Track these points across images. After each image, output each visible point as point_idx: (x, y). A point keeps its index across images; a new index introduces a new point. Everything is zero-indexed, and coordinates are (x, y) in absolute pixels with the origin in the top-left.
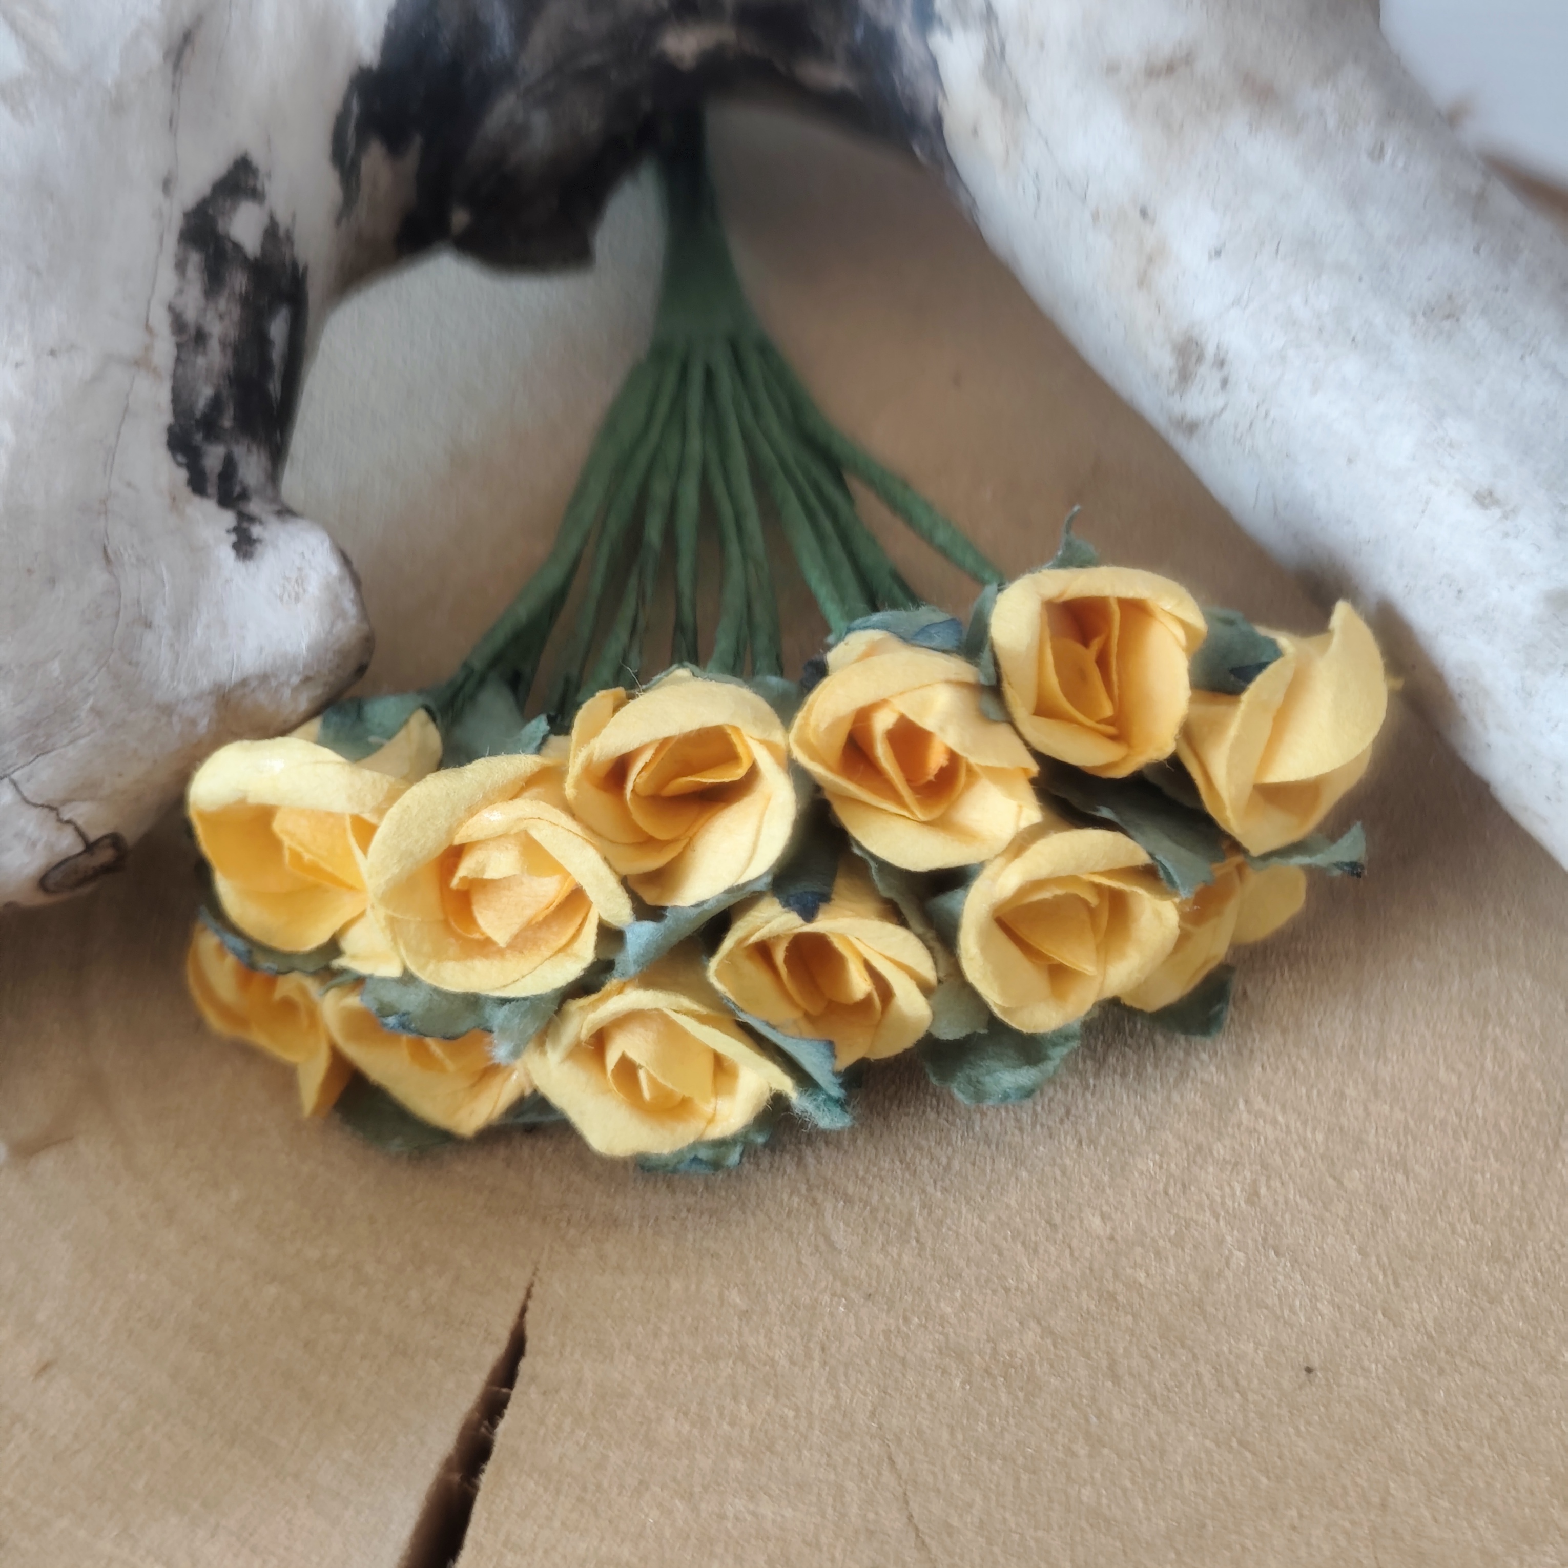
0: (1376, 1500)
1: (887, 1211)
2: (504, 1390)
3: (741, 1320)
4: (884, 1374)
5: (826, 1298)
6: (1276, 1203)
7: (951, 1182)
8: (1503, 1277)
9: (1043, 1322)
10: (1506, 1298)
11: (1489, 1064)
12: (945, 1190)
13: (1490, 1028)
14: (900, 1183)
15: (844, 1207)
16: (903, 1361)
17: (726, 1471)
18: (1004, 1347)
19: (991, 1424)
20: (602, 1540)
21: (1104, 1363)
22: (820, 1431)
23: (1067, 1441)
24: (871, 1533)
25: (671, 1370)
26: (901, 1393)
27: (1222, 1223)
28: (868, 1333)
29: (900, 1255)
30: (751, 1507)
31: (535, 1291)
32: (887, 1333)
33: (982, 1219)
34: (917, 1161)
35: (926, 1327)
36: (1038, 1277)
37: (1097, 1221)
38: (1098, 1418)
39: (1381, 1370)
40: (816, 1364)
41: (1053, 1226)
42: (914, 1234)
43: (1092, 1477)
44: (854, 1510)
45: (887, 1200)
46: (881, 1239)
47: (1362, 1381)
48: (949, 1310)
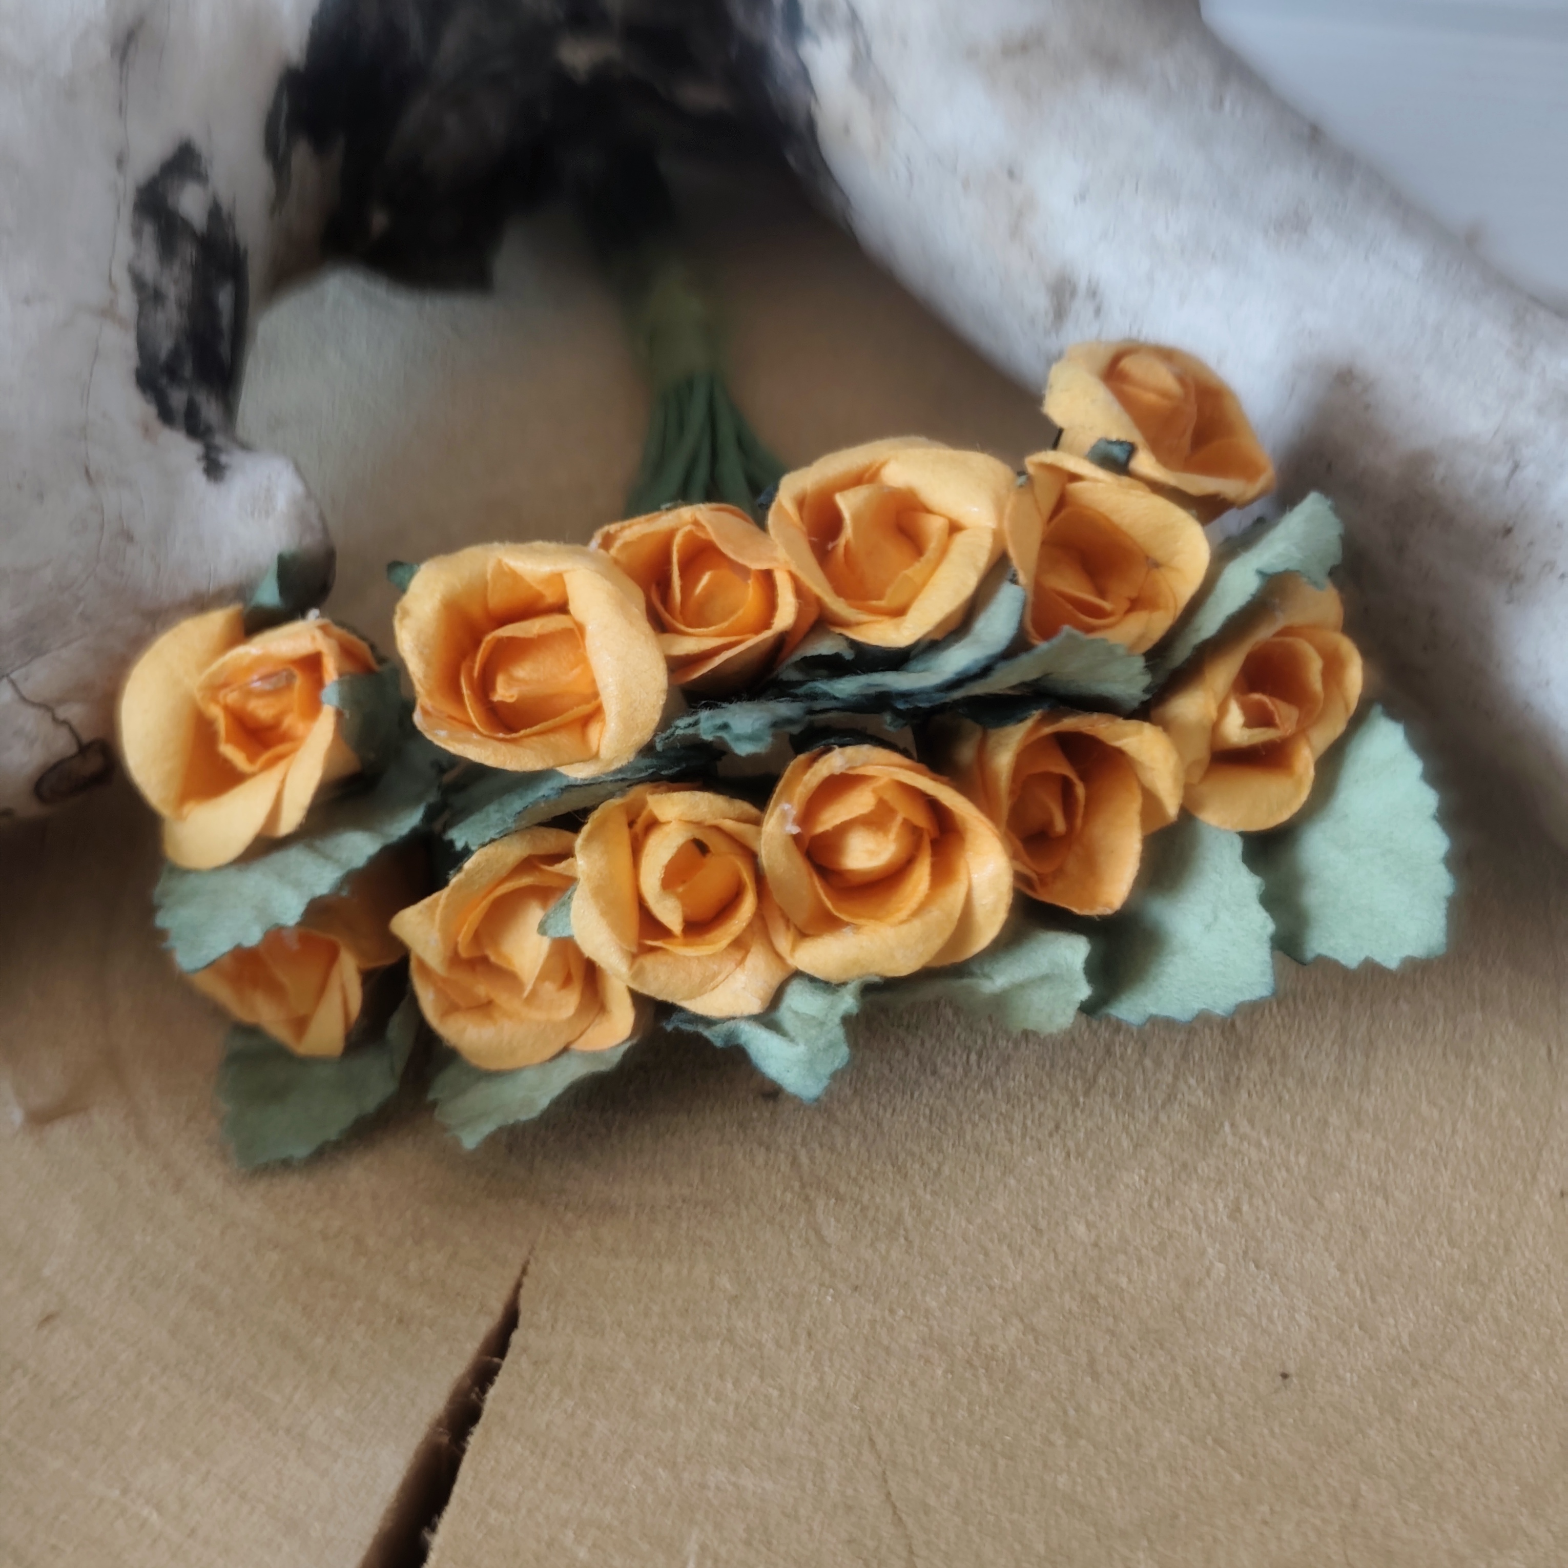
0: (1347, 1500)
1: (877, 1209)
2: (496, 1360)
3: (729, 1303)
4: (868, 1361)
5: (814, 1288)
6: (1258, 1220)
7: (941, 1186)
8: (1478, 1299)
9: (1026, 1320)
10: (1480, 1317)
11: (1470, 1101)
12: (934, 1193)
13: (1472, 1067)
14: (891, 1185)
15: (835, 1204)
16: (887, 1350)
17: (710, 1444)
18: (986, 1341)
19: (971, 1412)
20: (585, 1503)
21: (1084, 1360)
22: (804, 1411)
23: (1045, 1431)
24: (849, 1509)
25: (660, 1347)
26: (884, 1380)
27: (1204, 1235)
28: (854, 1321)
29: (888, 1252)
30: (733, 1479)
31: (530, 1269)
32: (873, 1322)
33: (969, 1221)
34: (908, 1165)
35: (911, 1319)
36: (1023, 1278)
37: (1081, 1229)
38: (1076, 1410)
39: (1355, 1379)
40: (802, 1348)
41: (1039, 1231)
42: (902, 1232)
43: (1068, 1466)
44: (833, 1486)
45: (878, 1200)
46: (870, 1235)
47: (1337, 1389)
48: (934, 1304)
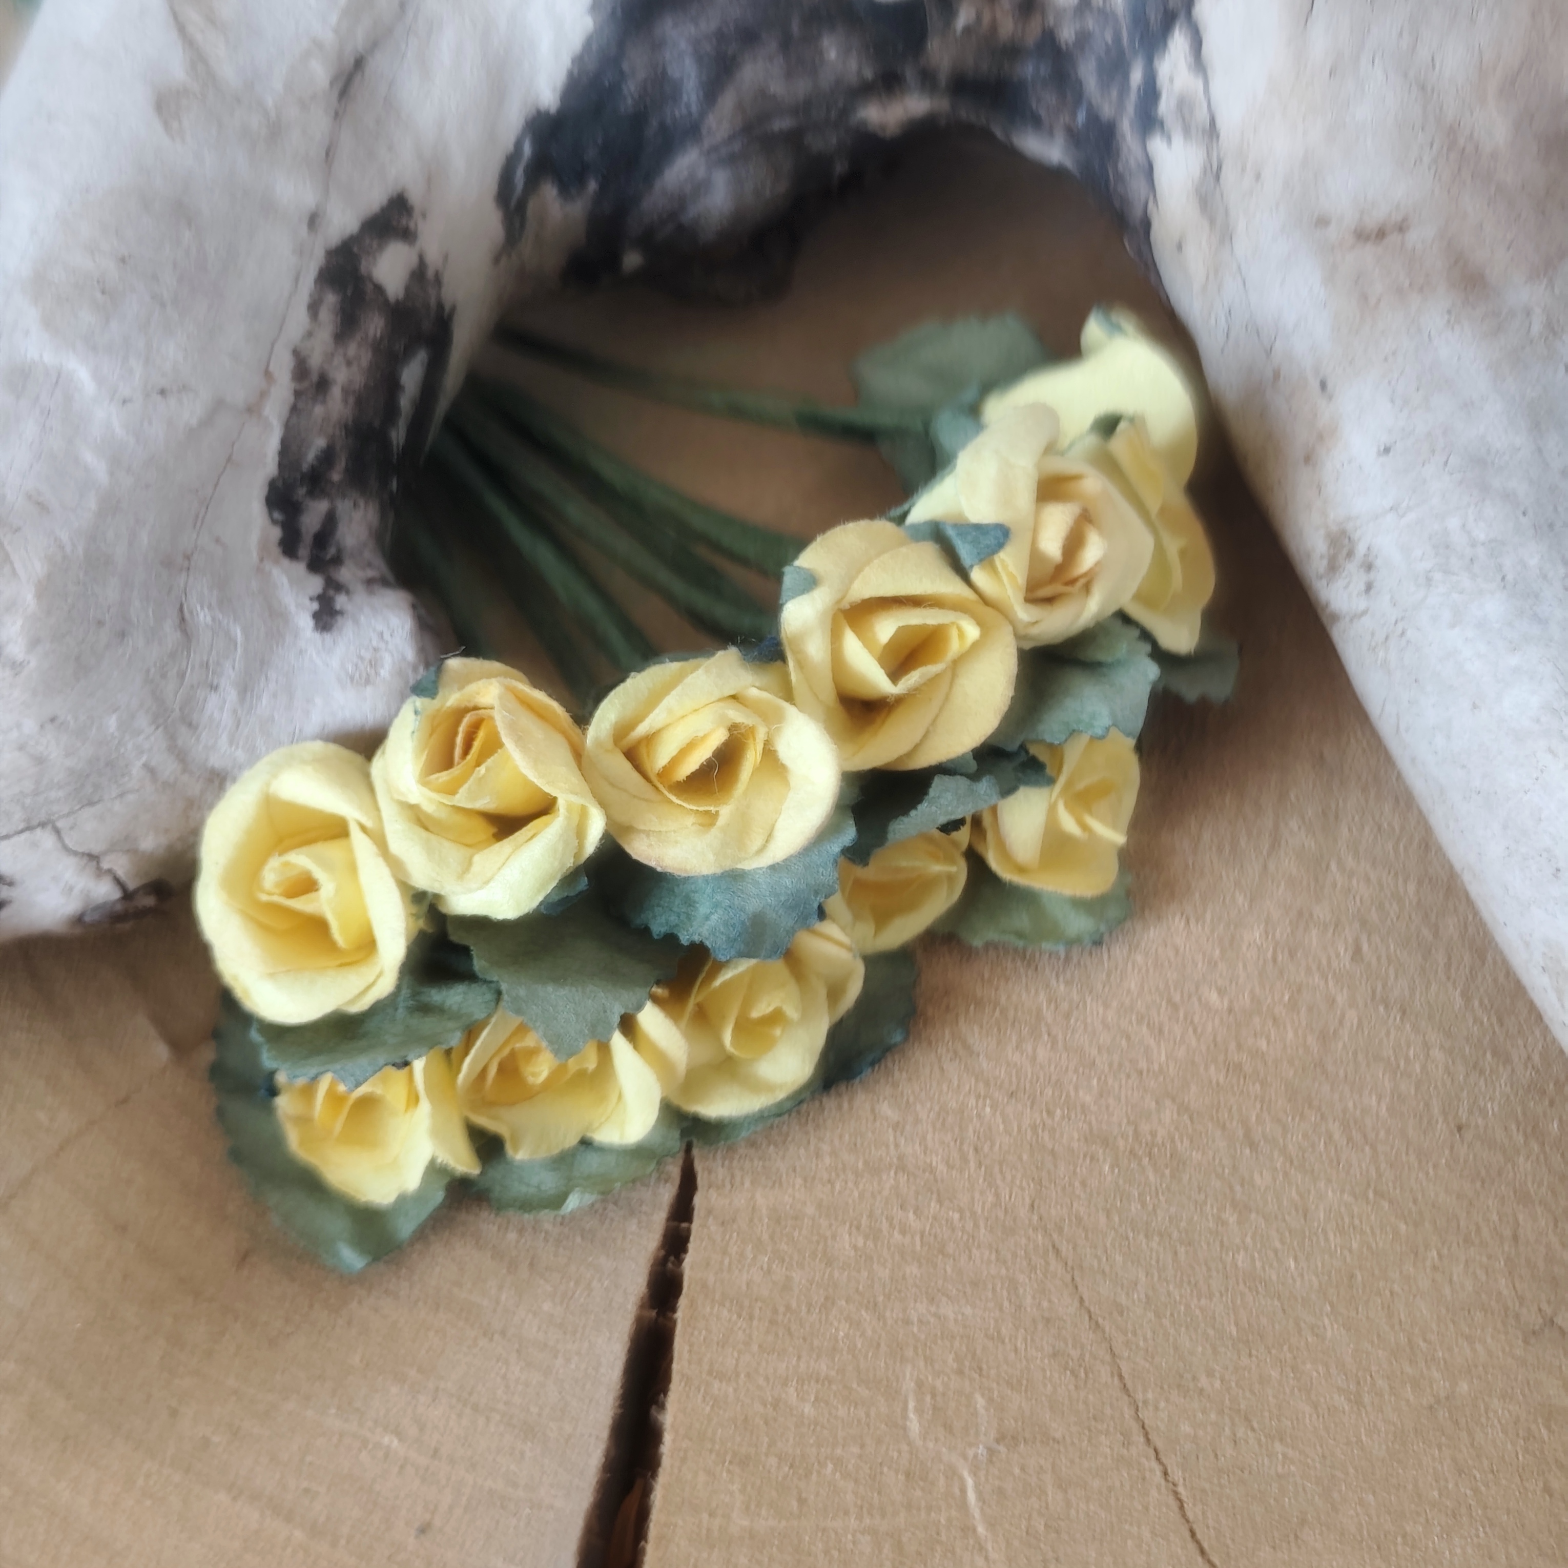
0: (1508, 1233)
1: (1016, 1009)
2: (684, 1225)
3: (895, 1131)
4: (1037, 1167)
5: (972, 1101)
6: (1379, 959)
9: (1178, 1100)
12: (1068, 983)
14: (1024, 980)
16: (1053, 1153)
17: (904, 1278)
18: (1145, 1128)
19: (1143, 1204)
20: (799, 1358)
21: (1240, 1133)
22: (986, 1230)
23: (1216, 1212)
24: (1048, 1321)
25: (838, 1187)
26: (1055, 1184)
27: (1331, 983)
28: (1016, 1129)
29: (1034, 1051)
30: (933, 1309)
32: (1034, 1127)
33: (1106, 1006)
35: (1069, 1118)
36: (1167, 1058)
37: (1214, 997)
38: (1242, 1185)
39: (1496, 1108)
40: (972, 1165)
41: (1175, 1007)
42: (1044, 1029)
43: (1244, 1243)
44: (1029, 1300)
45: (1015, 999)
46: (1014, 1038)
47: (1481, 1121)
48: (1088, 1099)
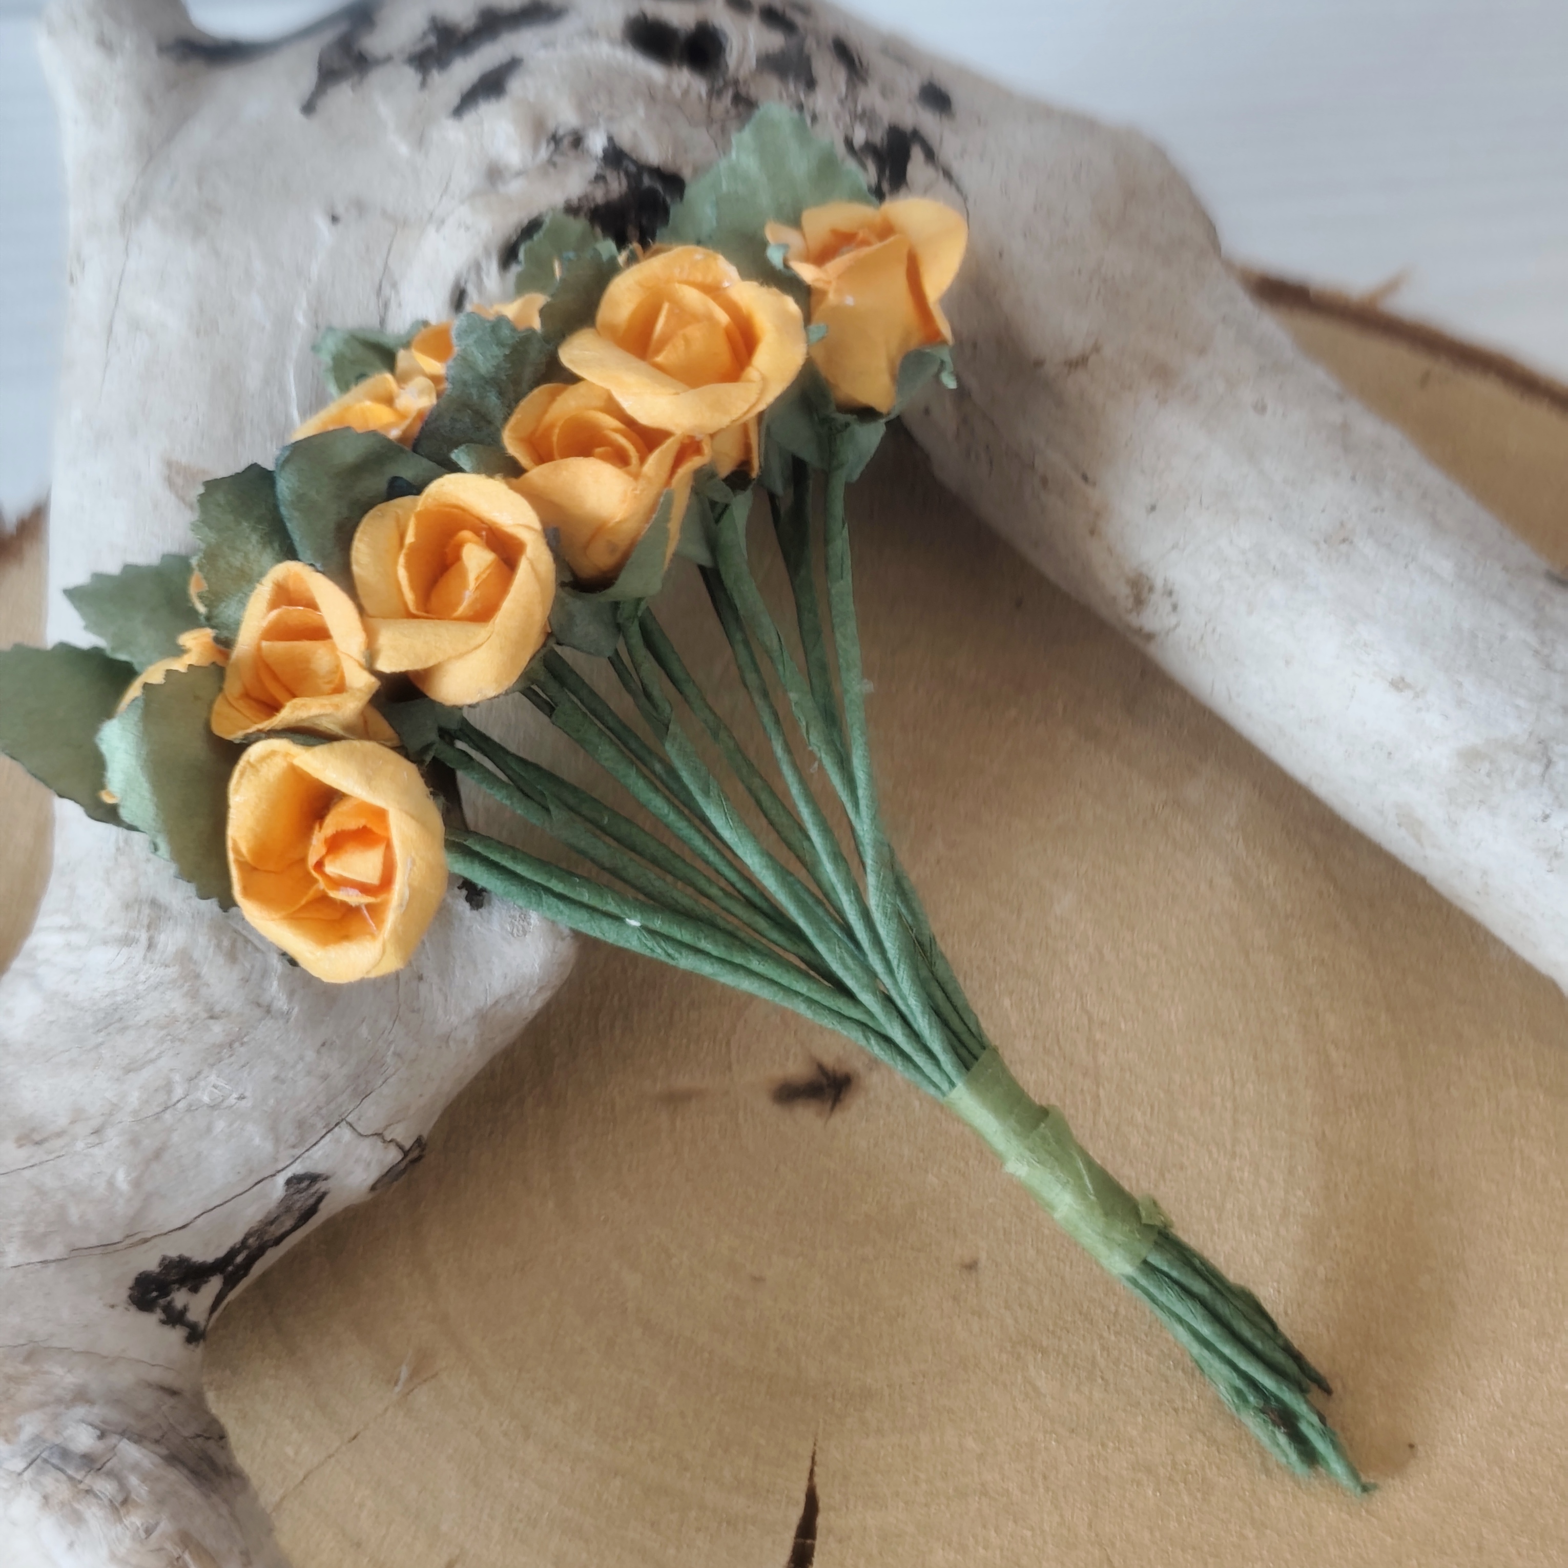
0: (1473, 1544)
1: (1075, 1356)
2: (809, 1541)
3: (978, 1461)
4: (1094, 1493)
5: (1040, 1436)
7: (1121, 1326)
8: (1548, 1350)
9: (1207, 1434)
10: (1552, 1366)
11: (1518, 1171)
12: (1117, 1334)
13: (1516, 1140)
14: (1082, 1332)
15: (1042, 1357)
16: (1106, 1479)
18: (1180, 1458)
19: (1180, 1522)
22: (1053, 1545)
23: (1238, 1529)
25: (933, 1510)
26: (1109, 1506)
28: (1076, 1459)
29: (1091, 1393)
31: (817, 1458)
32: (1091, 1458)
33: (1149, 1354)
34: (1092, 1311)
35: (1119, 1449)
36: (1198, 1397)
38: (1260, 1507)
39: (1465, 1439)
40: (1041, 1490)
42: (1099, 1373)
43: (1261, 1554)
45: (1074, 1347)
46: (1074, 1381)
47: (1452, 1451)
48: (1135, 1433)
